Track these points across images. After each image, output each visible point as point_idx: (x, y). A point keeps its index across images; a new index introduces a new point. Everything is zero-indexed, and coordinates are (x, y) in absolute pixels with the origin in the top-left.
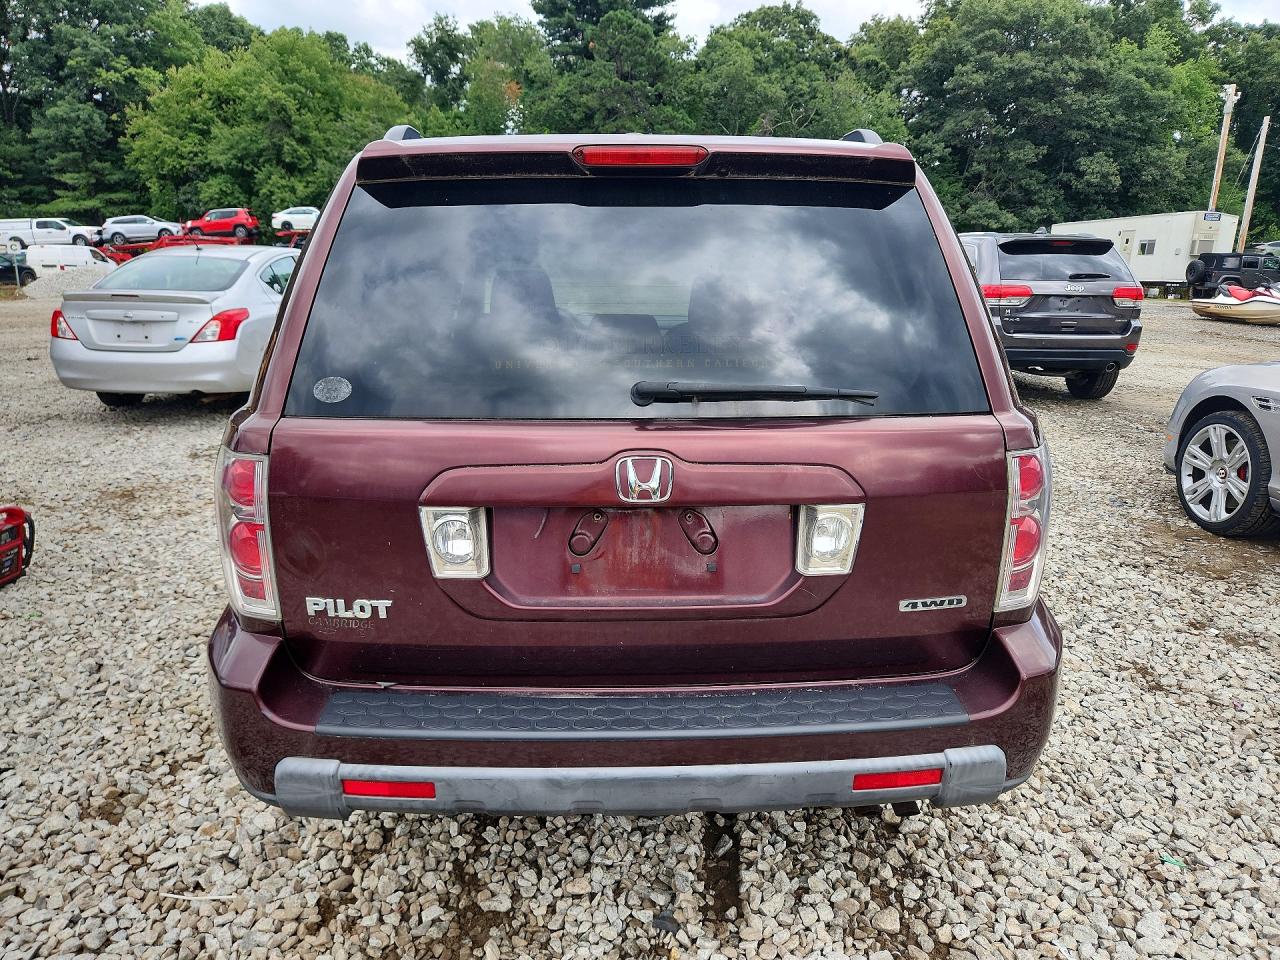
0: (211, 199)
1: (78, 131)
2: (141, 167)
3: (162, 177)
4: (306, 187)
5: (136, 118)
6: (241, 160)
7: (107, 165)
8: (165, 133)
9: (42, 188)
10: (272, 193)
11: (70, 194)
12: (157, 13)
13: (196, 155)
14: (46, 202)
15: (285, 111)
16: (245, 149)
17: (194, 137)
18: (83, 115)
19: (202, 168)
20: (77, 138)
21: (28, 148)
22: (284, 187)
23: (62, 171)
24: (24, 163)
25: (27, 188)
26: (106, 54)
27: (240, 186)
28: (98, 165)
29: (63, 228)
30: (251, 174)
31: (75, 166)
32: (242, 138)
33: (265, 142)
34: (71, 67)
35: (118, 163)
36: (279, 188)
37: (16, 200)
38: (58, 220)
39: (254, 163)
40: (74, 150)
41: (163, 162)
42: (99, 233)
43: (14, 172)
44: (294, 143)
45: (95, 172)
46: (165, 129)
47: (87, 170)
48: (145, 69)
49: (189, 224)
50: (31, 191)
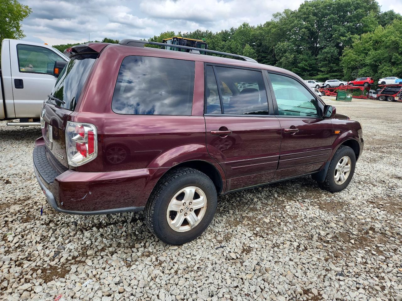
0: (361, 74)
1: (329, 56)
2: (343, 65)
3: (348, 68)
4: (397, 70)
5: (347, 51)
6: (376, 61)
7: (335, 65)
8: (354, 54)
9: (316, 72)
10: (383, 72)
11: (322, 73)
12: (365, 17)
13: (361, 61)
14: (315, 76)
15: (398, 44)
16: (379, 58)
17: (363, 55)
18: (332, 51)
19: (362, 65)
20: (328, 57)
21: (315, 61)
22: (388, 70)
23: (321, 67)
24: (313, 65)
25: (312, 72)
26: (345, 32)
27: (373, 70)
28: (332, 65)
29: (314, 83)
30: (378, 66)
31: (325, 66)
32: (379, 54)
33: (386, 55)
34: (334, 37)
35: (338, 65)
36: (386, 70)
37: (308, 75)
38: (313, 81)
39: (380, 63)
40: (327, 61)
41: (350, 63)
42: (323, 84)
43: (310, 68)
44: (397, 55)
45: (331, 67)
46: (354, 53)
47: (329, 66)
48: (355, 35)
49: (350, 82)
50: (313, 73)
